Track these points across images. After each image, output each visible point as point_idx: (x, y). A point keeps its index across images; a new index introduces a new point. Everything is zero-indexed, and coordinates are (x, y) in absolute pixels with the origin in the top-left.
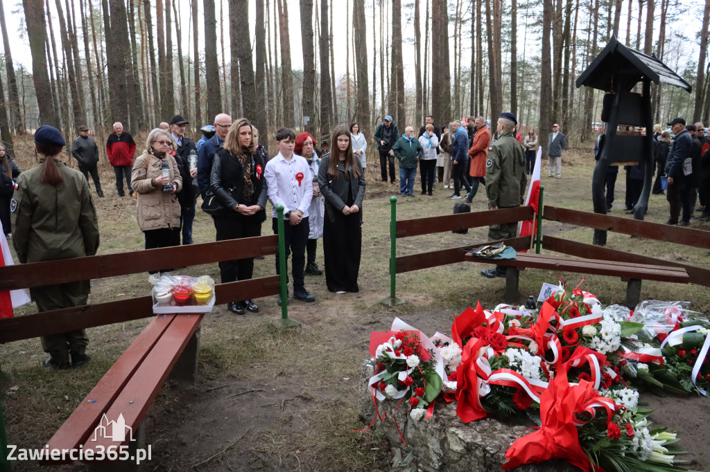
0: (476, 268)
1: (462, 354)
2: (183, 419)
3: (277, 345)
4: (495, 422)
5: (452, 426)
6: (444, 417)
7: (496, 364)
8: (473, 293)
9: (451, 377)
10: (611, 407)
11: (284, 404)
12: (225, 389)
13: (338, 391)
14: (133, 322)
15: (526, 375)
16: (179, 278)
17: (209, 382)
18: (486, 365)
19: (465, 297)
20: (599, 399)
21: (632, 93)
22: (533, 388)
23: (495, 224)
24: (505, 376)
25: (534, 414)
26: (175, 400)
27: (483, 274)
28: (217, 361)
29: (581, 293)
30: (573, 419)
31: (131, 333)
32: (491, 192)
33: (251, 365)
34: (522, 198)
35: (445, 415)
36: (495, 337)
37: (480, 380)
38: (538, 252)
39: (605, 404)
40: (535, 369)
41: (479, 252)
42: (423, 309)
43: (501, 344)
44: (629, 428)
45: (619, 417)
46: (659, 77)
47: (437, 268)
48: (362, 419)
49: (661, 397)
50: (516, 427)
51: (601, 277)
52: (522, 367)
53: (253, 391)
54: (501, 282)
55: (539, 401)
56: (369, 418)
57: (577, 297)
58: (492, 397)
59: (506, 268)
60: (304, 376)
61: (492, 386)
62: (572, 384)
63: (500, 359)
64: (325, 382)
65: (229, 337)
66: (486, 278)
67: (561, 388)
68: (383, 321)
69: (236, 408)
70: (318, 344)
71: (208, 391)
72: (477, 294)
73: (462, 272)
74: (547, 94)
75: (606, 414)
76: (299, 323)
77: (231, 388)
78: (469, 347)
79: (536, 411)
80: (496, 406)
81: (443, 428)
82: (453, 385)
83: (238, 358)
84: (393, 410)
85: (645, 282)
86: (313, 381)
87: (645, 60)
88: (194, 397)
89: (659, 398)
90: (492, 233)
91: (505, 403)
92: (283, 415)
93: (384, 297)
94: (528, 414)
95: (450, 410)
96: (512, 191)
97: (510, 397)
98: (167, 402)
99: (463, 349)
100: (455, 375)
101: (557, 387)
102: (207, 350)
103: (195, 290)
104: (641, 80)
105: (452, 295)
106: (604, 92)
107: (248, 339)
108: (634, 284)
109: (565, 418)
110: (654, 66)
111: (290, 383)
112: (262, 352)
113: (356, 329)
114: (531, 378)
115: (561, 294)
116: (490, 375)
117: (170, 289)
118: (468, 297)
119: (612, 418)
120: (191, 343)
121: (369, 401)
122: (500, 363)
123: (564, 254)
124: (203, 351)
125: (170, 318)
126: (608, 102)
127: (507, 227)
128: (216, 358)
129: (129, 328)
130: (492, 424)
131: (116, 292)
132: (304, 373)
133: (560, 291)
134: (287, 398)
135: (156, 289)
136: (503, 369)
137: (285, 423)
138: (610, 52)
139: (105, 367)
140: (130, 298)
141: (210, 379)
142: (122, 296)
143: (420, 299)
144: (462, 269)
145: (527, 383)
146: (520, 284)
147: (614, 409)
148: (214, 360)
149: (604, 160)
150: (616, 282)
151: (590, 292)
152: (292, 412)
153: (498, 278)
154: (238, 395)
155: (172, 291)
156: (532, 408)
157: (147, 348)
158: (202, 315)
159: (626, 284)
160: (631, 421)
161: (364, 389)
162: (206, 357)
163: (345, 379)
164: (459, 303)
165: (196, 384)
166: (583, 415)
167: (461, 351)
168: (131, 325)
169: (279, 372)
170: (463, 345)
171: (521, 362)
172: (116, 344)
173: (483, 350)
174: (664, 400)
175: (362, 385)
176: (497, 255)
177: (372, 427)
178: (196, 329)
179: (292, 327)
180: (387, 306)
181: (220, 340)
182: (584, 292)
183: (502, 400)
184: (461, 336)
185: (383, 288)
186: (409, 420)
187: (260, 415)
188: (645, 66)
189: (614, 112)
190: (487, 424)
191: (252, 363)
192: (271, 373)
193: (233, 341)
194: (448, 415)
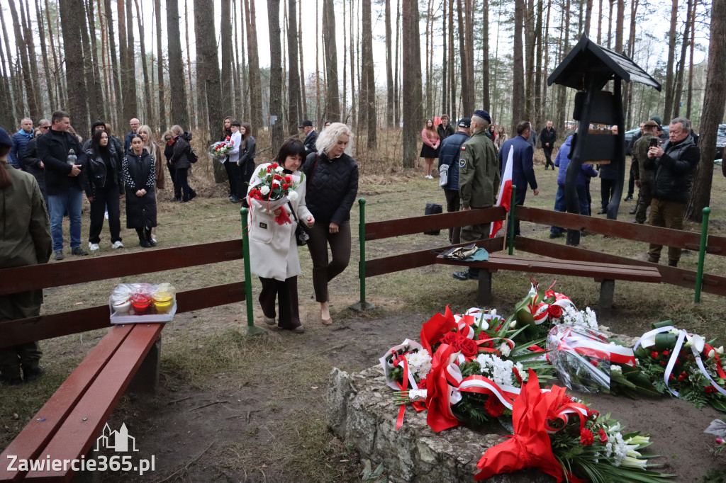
0: (448, 271)
1: (431, 362)
2: (144, 434)
3: (242, 353)
4: (467, 431)
5: (423, 436)
6: (414, 427)
7: (467, 370)
8: (445, 296)
9: (422, 385)
10: (584, 412)
11: (250, 416)
12: (188, 401)
13: (306, 401)
14: (91, 332)
15: (498, 381)
16: (138, 286)
17: (171, 394)
18: (457, 371)
19: (437, 301)
20: (571, 405)
21: (604, 91)
22: (505, 394)
23: (468, 225)
24: (476, 382)
25: (506, 421)
26: (135, 414)
27: (455, 276)
28: (180, 372)
29: (554, 294)
30: (545, 426)
31: (89, 344)
32: (463, 192)
33: (216, 375)
34: (495, 198)
35: (415, 425)
36: (465, 343)
37: (451, 388)
38: (511, 253)
39: (578, 410)
40: (507, 375)
41: (451, 254)
42: (394, 313)
43: (471, 350)
44: (602, 434)
45: (592, 422)
46: (629, 76)
47: (409, 270)
48: (330, 430)
49: (634, 399)
50: (489, 436)
51: (575, 277)
52: (494, 373)
53: (217, 403)
54: (473, 284)
55: (511, 408)
56: (338, 429)
57: (550, 299)
58: (463, 405)
59: (478, 270)
60: (271, 386)
61: (464, 393)
62: (544, 391)
63: (471, 366)
64: (292, 392)
65: (193, 346)
66: (458, 280)
67: (534, 394)
68: (352, 327)
69: (199, 421)
70: (285, 351)
71: (170, 404)
72: (449, 297)
73: (433, 275)
74: (520, 93)
75: (579, 420)
76: (266, 330)
77: (194, 400)
78: (439, 353)
79: (508, 418)
80: (467, 414)
81: (414, 438)
82: (423, 393)
83: (202, 367)
84: (362, 420)
85: (617, 283)
86: (280, 391)
87: (615, 59)
88: (155, 410)
89: (632, 401)
90: (465, 234)
91: (477, 410)
92: (249, 427)
93: (355, 302)
94: (501, 421)
95: (420, 419)
96: (485, 191)
97: (482, 404)
98: (126, 416)
99: (432, 356)
100: (425, 383)
101: (528, 394)
102: (170, 361)
103: (155, 298)
104: (612, 78)
105: (423, 299)
106: (576, 90)
107: (212, 348)
108: (607, 284)
109: (537, 426)
110: (624, 64)
111: (256, 394)
112: (227, 361)
113: (325, 335)
114: (503, 384)
115: (533, 296)
116: (462, 382)
117: (128, 297)
118: (440, 300)
119: (585, 424)
120: (151, 354)
121: (337, 412)
122: (471, 369)
123: (537, 255)
124: (165, 361)
125: (129, 328)
126: (579, 100)
127: (480, 228)
128: (178, 369)
129: (87, 339)
130: (464, 433)
131: (73, 301)
132: (271, 383)
133: (532, 294)
134: (253, 409)
135: (114, 298)
136: (474, 376)
137: (251, 435)
138: (581, 51)
139: (59, 380)
140: (89, 306)
141: (173, 391)
142: (80, 305)
143: (390, 303)
144: (433, 271)
145: (499, 389)
146: (493, 286)
147: (586, 415)
148: (177, 370)
149: (576, 159)
150: (590, 283)
151: (564, 294)
152: (258, 424)
153: (470, 281)
154: (201, 408)
155: (130, 299)
156: (505, 416)
157: (103, 361)
158: (162, 324)
159: (599, 284)
160: (604, 426)
161: (332, 399)
162: (168, 368)
163: (313, 388)
164: (431, 307)
165: (157, 397)
166: (555, 422)
167: (431, 359)
168: (89, 335)
169: (244, 382)
170: (432, 353)
171: (492, 367)
172: (73, 356)
173: (453, 356)
174: (638, 403)
175: (330, 395)
176: (469, 257)
177: (341, 439)
178: (156, 339)
179: (258, 335)
180: (356, 311)
181: (183, 350)
182: (556, 294)
183: (473, 407)
184: (431, 343)
185: (353, 292)
186: (379, 431)
187: (225, 428)
188: (616, 65)
189: (585, 110)
190: (458, 433)
191: (217, 373)
192: (236, 384)
193: (197, 350)
194: (418, 425)
